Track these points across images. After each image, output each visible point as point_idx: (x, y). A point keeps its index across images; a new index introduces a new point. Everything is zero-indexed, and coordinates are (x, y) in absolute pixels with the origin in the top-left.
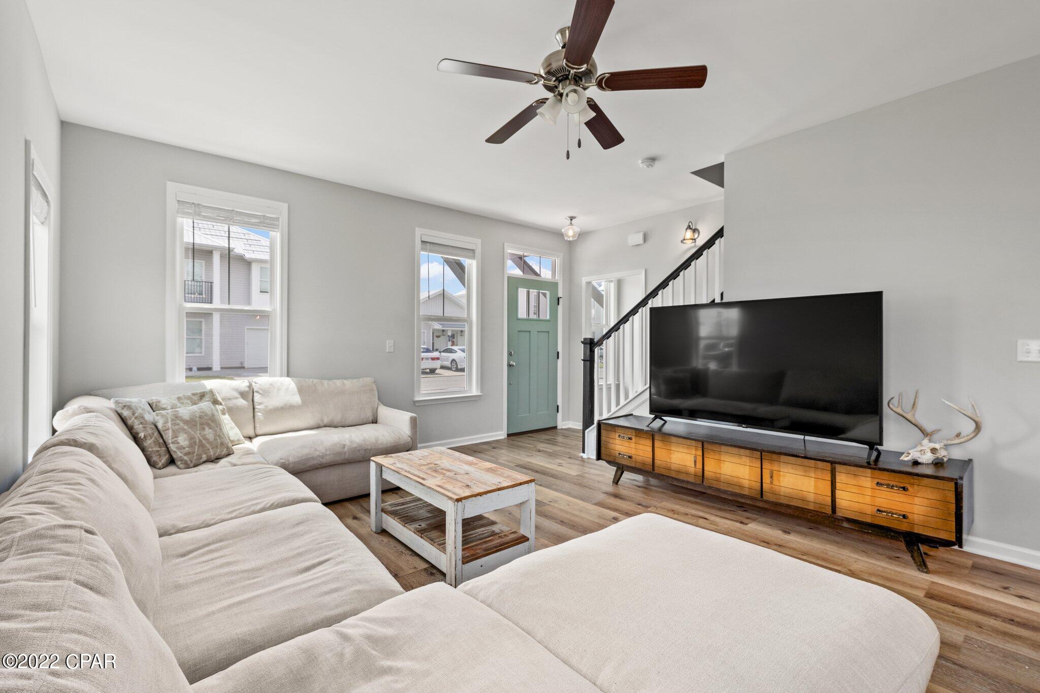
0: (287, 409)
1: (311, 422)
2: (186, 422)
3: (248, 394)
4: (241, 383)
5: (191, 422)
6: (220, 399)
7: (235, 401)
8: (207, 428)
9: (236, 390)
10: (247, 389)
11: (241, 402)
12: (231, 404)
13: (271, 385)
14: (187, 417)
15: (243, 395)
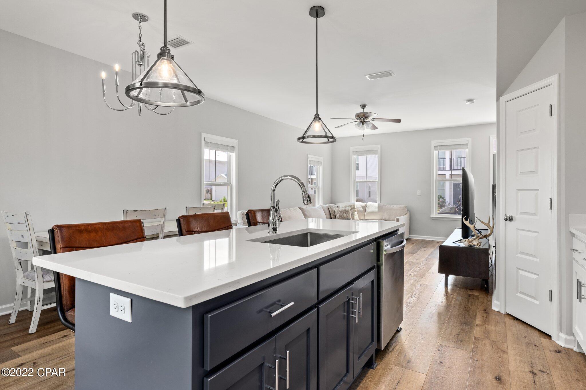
0: (373, 213)
1: (379, 218)
2: (340, 211)
3: (365, 208)
4: (363, 204)
5: (341, 212)
6: (356, 208)
7: (360, 209)
8: (345, 214)
9: (361, 205)
10: (364, 205)
11: (362, 209)
12: (358, 209)
13: (371, 205)
14: (340, 210)
15: (363, 207)
